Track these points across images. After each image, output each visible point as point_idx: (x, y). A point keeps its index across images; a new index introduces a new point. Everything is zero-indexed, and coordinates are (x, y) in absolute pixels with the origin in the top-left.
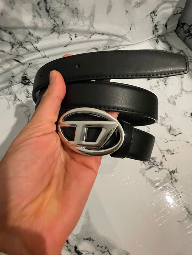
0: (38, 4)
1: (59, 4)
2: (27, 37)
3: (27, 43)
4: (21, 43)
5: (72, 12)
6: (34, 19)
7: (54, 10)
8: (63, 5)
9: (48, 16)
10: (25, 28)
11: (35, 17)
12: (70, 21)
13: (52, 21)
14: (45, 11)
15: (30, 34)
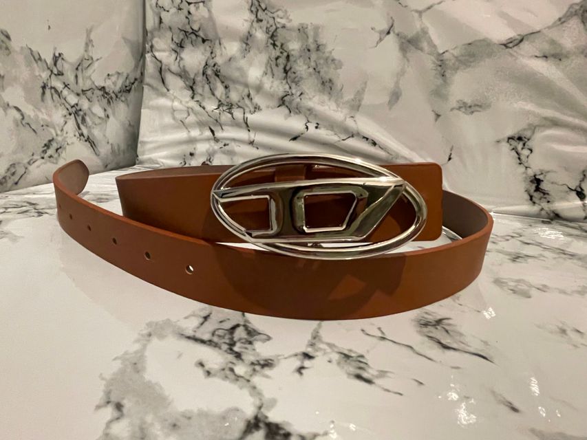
0: (277, 59)
1: (305, 67)
2: (243, 99)
3: (239, 109)
4: (232, 105)
5: (323, 83)
6: (263, 76)
7: (294, 73)
8: (311, 70)
9: (284, 79)
10: (246, 85)
11: (266, 74)
12: (314, 96)
13: (287, 87)
14: (283, 71)
15: (249, 96)
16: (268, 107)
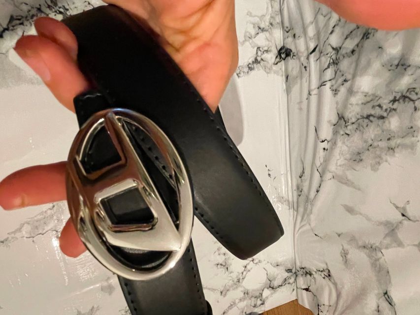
2: (343, 75)
3: (334, 73)
4: (337, 64)
5: (359, 153)
9: (361, 116)
10: (354, 76)
11: (365, 96)
12: (347, 146)
13: (354, 120)
16: (337, 103)
